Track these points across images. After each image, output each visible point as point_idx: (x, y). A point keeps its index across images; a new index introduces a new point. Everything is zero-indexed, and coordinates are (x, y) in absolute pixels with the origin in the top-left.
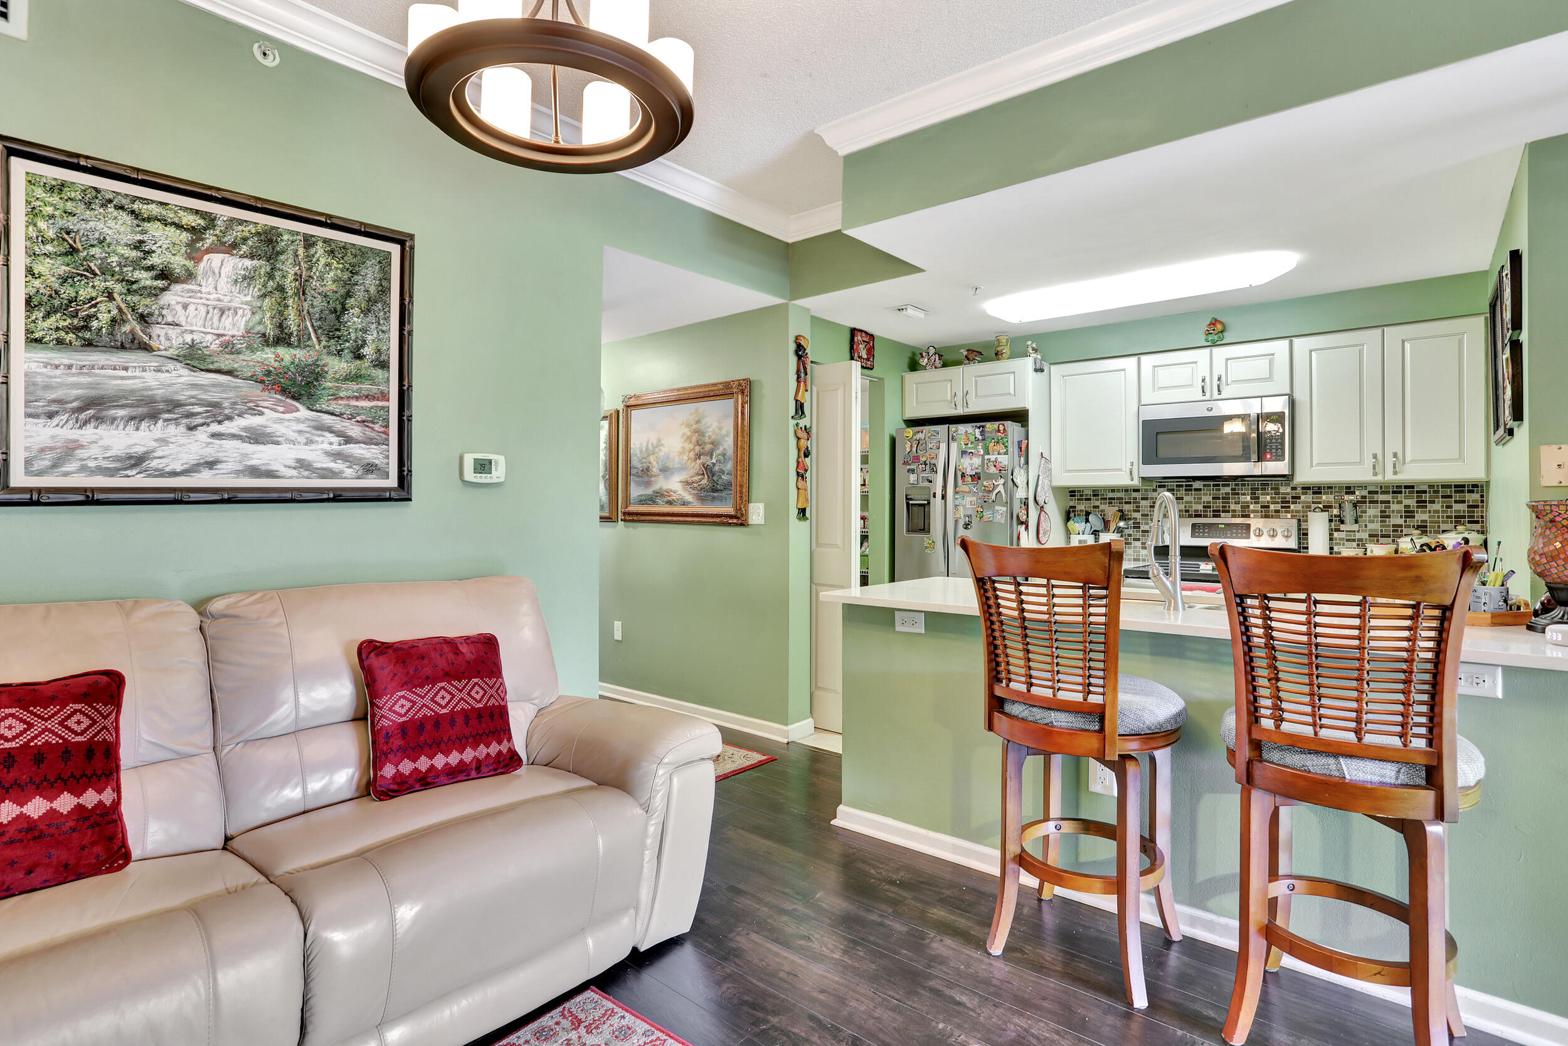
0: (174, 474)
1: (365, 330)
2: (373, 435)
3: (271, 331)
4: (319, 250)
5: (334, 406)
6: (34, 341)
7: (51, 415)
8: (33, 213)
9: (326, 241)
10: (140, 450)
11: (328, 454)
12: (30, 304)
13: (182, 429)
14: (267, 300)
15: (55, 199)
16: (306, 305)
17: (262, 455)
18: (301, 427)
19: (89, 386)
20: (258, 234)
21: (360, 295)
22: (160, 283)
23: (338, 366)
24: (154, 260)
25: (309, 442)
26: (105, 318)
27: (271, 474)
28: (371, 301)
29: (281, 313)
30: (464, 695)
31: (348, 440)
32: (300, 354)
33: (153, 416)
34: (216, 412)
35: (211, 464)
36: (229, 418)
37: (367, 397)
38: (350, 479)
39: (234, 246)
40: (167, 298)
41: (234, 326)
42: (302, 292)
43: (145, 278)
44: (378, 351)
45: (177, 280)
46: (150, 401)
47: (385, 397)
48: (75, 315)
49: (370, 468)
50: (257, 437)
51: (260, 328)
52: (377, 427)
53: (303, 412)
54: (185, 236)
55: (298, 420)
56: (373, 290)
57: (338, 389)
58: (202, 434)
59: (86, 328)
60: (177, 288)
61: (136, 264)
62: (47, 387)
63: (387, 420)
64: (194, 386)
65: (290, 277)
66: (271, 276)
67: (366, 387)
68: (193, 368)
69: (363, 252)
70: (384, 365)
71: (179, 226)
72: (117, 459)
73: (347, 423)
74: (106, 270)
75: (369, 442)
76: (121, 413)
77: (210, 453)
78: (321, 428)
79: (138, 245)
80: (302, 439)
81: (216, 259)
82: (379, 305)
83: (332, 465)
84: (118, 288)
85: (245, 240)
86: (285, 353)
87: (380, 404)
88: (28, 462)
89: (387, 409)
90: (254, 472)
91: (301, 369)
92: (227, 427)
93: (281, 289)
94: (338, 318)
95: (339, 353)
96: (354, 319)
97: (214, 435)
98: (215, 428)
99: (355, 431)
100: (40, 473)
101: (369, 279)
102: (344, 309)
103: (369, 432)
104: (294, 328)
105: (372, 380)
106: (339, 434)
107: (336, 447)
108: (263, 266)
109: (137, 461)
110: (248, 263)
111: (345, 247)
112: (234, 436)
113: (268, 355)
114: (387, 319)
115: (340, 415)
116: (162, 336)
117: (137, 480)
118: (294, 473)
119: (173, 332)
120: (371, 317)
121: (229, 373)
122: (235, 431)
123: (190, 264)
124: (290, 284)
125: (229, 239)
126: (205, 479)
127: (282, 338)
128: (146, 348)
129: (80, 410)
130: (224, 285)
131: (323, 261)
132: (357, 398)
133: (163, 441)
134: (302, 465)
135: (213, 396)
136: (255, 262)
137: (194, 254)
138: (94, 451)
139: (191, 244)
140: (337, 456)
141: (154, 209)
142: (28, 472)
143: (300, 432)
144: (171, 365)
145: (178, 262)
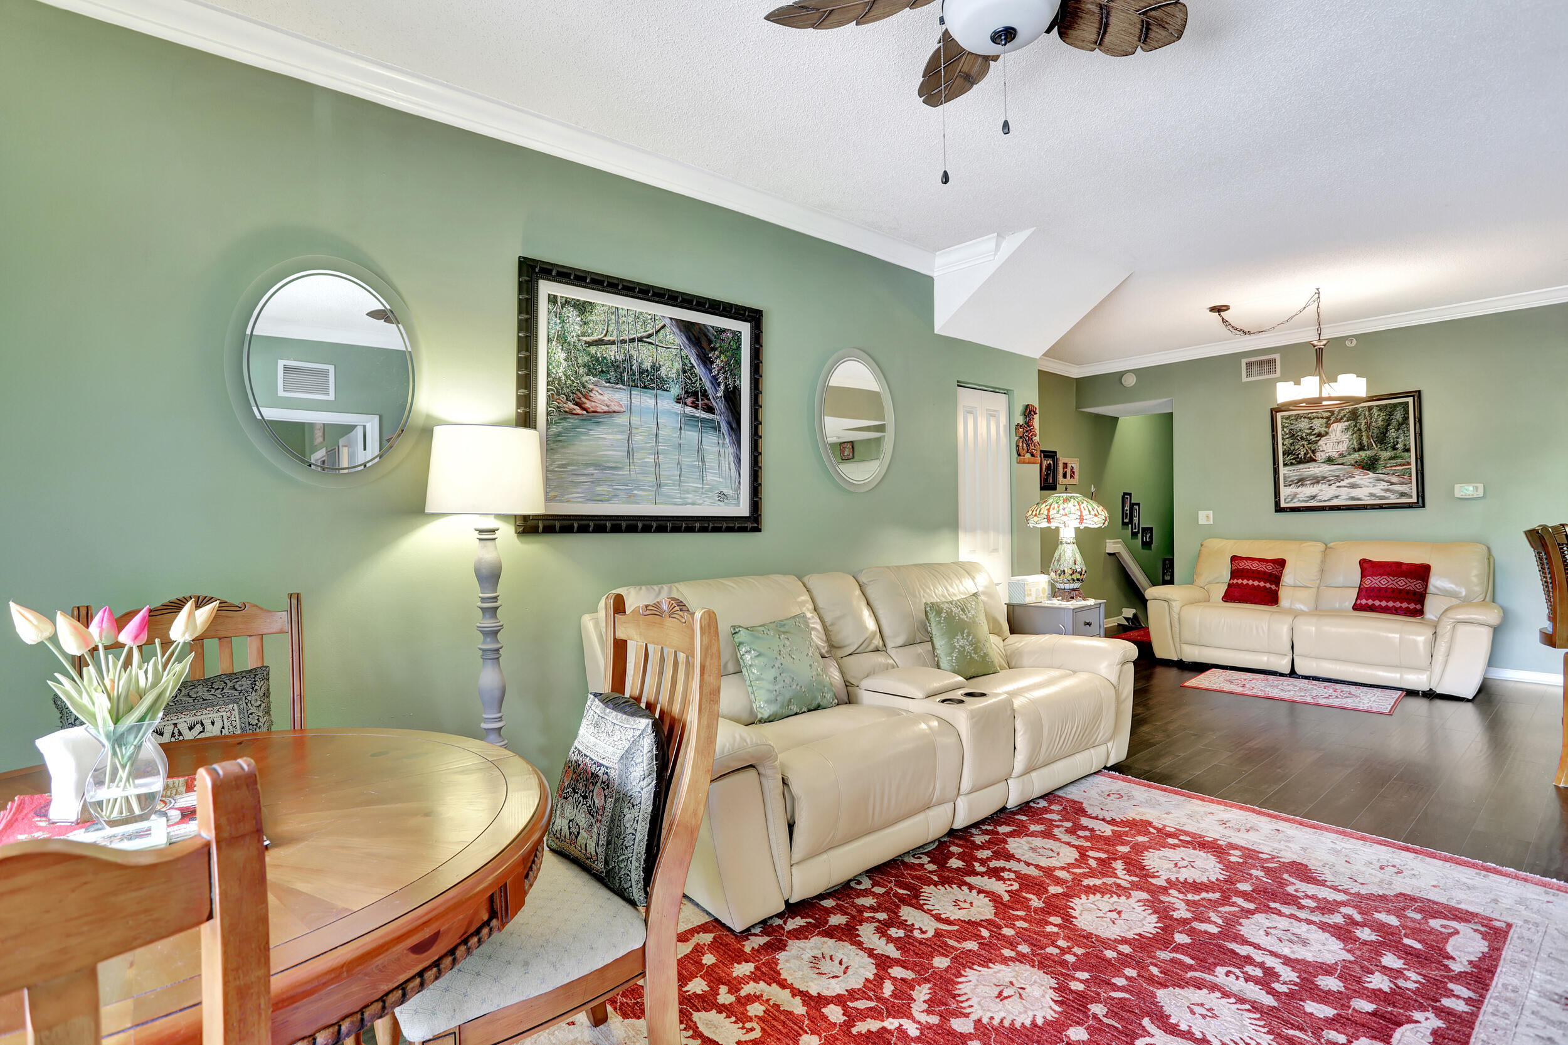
0: (1325, 501)
1: (1397, 438)
2: (1404, 480)
3: (1357, 447)
4: (1375, 410)
5: (1385, 471)
6: (1285, 465)
7: (1290, 485)
8: (1283, 427)
9: (1377, 406)
10: (1314, 494)
11: (1382, 490)
12: (1284, 455)
13: (1327, 485)
14: (1354, 435)
15: (1288, 421)
16: (1370, 433)
17: (1355, 493)
18: (1371, 480)
19: (1300, 475)
20: (1349, 412)
21: (1394, 423)
22: (1318, 439)
23: (1385, 455)
24: (1316, 431)
25: (1374, 486)
26: (1302, 453)
27: (1359, 499)
28: (1400, 425)
29: (1360, 439)
30: (1412, 585)
31: (1392, 484)
32: (1368, 453)
33: (1318, 482)
34: (1338, 479)
35: (1337, 497)
36: (1343, 480)
37: (1400, 465)
38: (1393, 499)
39: (1342, 419)
40: (1320, 443)
41: (1343, 448)
42: (1368, 428)
43: (1313, 438)
44: (1405, 445)
45: (1323, 436)
46: (1316, 478)
47: (1409, 464)
48: (1294, 454)
49: (1403, 495)
50: (1353, 486)
51: (1352, 446)
52: (1406, 477)
53: (1371, 475)
54: (1325, 420)
55: (1369, 478)
56: (1400, 420)
57: (1386, 464)
58: (1333, 487)
59: (1298, 458)
60: (1323, 438)
61: (1310, 434)
62: (1289, 477)
63: (1410, 474)
64: (1330, 471)
65: (1363, 424)
66: (1355, 426)
67: (1399, 461)
68: (1329, 465)
69: (1395, 406)
70: (1408, 450)
71: (1322, 418)
72: (1308, 497)
73: (1391, 477)
74: (1302, 438)
75: (1402, 483)
76: (1308, 482)
77: (1337, 493)
78: (1379, 480)
79: (1311, 428)
80: (1371, 485)
81: (1335, 425)
82: (1404, 426)
83: (1385, 494)
84: (1306, 443)
85: (1345, 416)
86: (1363, 454)
87: (1407, 467)
88: (1285, 500)
89: (1410, 469)
90: (1353, 499)
91: (1370, 458)
92: (1342, 483)
93: (1360, 430)
94: (1385, 435)
95: (1386, 449)
96: (1392, 433)
97: (1337, 487)
98: (1338, 484)
99: (1395, 479)
100: (1288, 503)
101: (1398, 415)
102: (1387, 430)
103: (1402, 480)
104: (1366, 443)
105: (1402, 458)
106: (1387, 482)
107: (1386, 487)
108: (1352, 423)
109: (1313, 497)
110: (1347, 423)
111: (1386, 406)
112: (1345, 486)
113: (1356, 456)
114: (1408, 430)
115: (1388, 474)
116: (1321, 456)
117: (1314, 504)
118: (1368, 498)
119: (1322, 454)
120: (1401, 431)
121: (1342, 464)
122: (1345, 484)
123: (1326, 430)
124: (1363, 427)
125: (1339, 417)
126: (1335, 502)
127: (1361, 448)
128: (1315, 461)
129: (1297, 483)
130: (1338, 433)
131: (1376, 414)
132: (1395, 466)
133: (1321, 490)
134: (1372, 495)
135: (1337, 473)
136: (1349, 422)
137: (1328, 425)
138: (1301, 495)
139: (1327, 423)
140: (1387, 490)
141: (1315, 415)
142: (1285, 503)
143: (1370, 482)
144: (1322, 465)
145: (1323, 430)
